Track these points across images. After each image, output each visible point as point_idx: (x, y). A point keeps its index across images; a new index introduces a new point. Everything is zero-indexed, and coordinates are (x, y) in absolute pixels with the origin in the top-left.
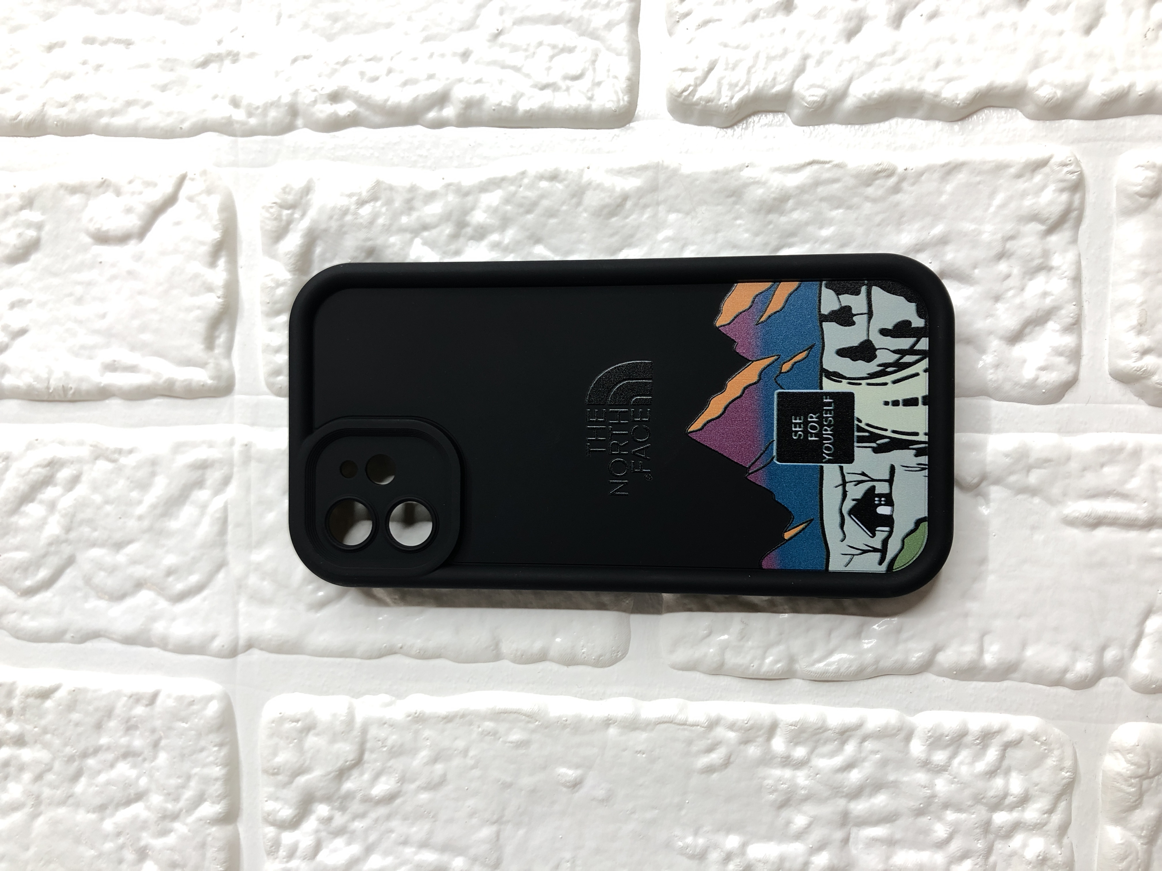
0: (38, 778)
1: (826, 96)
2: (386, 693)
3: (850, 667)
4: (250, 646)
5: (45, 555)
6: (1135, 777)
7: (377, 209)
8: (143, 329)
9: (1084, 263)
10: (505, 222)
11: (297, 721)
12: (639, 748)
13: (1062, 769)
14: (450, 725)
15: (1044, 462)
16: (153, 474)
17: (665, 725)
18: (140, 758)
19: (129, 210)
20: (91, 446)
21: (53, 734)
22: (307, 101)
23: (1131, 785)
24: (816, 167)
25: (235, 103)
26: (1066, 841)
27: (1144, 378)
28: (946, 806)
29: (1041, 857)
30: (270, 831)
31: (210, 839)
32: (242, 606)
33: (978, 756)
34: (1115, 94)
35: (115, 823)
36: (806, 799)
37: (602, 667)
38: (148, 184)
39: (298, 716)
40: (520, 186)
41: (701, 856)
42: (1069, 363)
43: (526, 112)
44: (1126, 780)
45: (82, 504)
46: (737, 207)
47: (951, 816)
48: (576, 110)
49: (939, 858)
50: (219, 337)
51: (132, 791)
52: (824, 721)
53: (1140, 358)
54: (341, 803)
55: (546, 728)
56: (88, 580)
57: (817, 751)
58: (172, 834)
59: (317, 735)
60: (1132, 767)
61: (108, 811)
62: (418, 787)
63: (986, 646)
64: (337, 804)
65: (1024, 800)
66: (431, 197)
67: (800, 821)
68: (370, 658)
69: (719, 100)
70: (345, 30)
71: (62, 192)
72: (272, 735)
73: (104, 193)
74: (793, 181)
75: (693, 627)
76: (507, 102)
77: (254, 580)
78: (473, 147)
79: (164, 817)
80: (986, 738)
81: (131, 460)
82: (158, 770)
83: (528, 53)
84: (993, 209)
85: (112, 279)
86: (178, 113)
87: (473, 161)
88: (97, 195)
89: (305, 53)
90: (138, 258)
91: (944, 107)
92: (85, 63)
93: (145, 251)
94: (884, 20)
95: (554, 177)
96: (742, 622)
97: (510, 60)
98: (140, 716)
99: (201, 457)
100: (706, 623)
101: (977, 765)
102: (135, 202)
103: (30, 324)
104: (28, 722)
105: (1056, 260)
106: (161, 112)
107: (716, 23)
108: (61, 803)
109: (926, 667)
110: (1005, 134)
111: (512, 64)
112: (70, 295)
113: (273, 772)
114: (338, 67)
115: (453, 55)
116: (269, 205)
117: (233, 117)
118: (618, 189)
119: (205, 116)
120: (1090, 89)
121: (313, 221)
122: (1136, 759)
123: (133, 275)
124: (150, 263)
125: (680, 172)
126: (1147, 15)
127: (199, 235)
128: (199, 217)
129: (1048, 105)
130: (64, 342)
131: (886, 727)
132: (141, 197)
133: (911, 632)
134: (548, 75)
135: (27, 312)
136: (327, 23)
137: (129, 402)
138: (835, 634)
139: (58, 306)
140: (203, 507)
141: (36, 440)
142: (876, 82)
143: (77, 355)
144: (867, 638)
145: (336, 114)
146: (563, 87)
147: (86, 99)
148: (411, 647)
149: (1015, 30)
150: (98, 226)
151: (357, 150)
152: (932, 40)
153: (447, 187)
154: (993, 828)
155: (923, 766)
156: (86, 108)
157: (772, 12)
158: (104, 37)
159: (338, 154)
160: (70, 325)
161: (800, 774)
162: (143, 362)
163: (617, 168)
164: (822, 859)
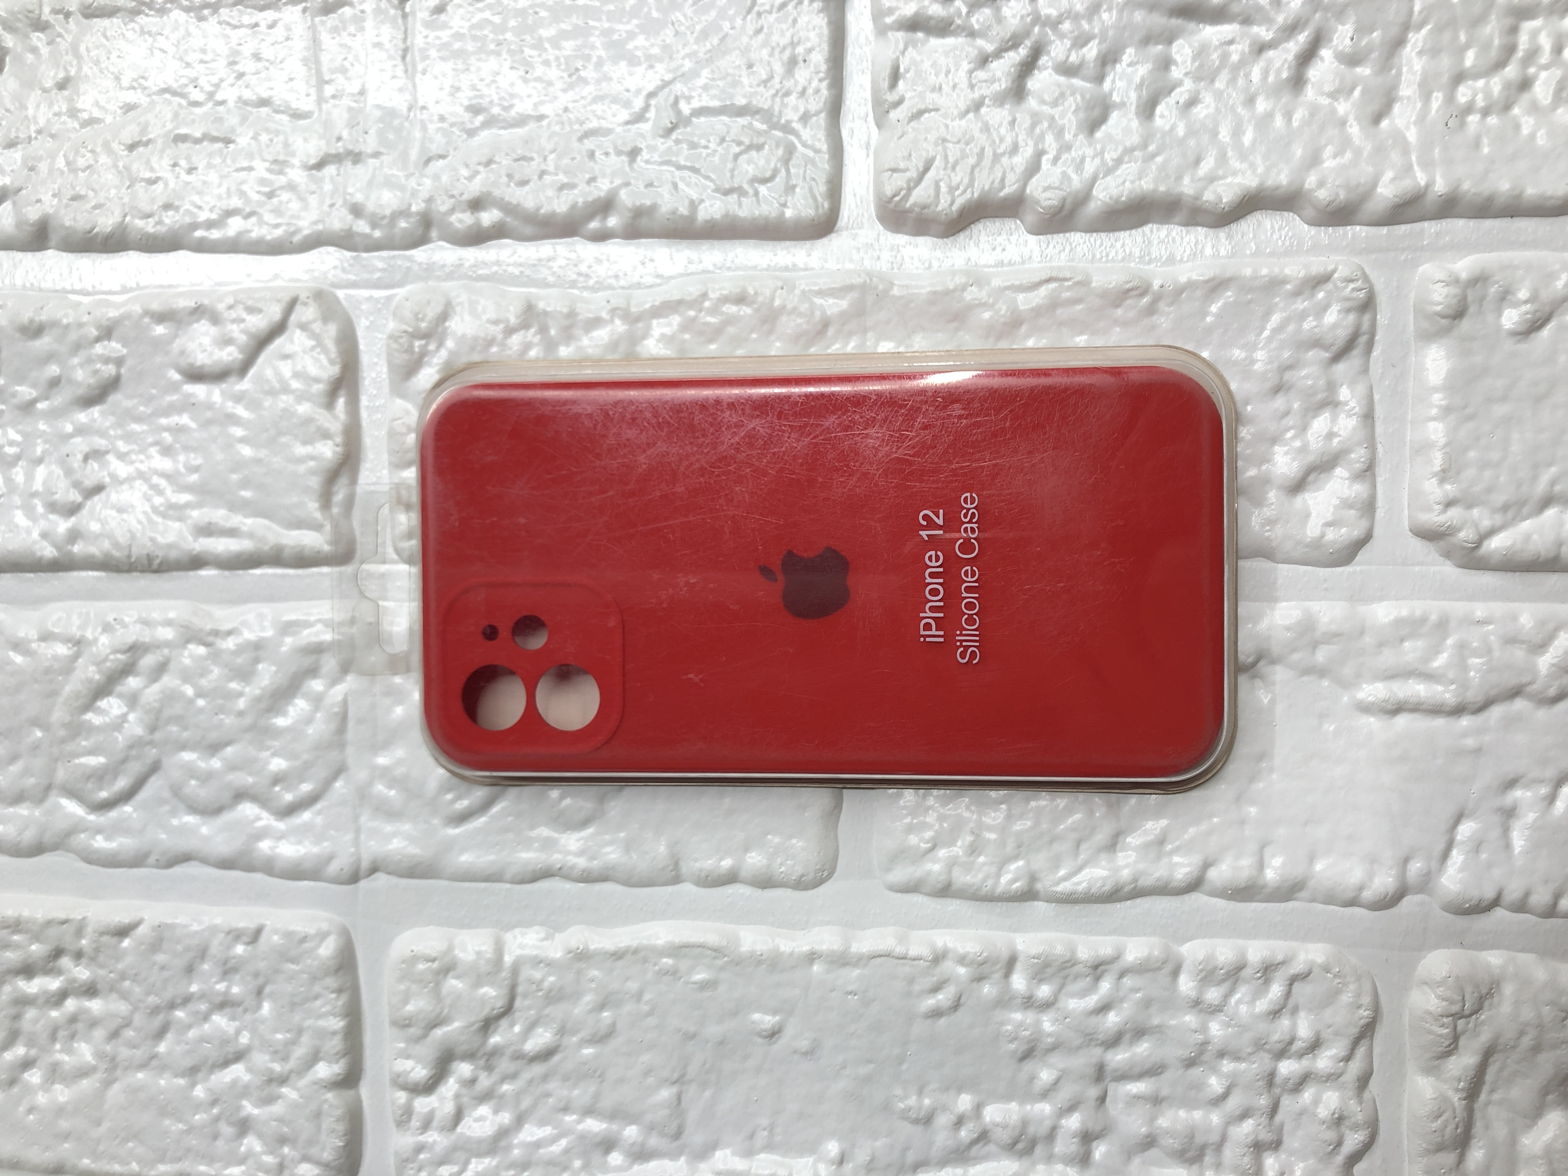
0: (115, 1035)
1: (1064, 200)
2: (542, 924)
3: (1103, 886)
4: (374, 869)
5: (124, 761)
6: (1448, 1016)
7: (529, 339)
8: (245, 484)
9: (1376, 397)
11: (433, 960)
12: (850, 988)
13: (1359, 1007)
14: (620, 963)
15: (1332, 637)
16: (257, 661)
17: (881, 960)
18: (240, 1009)
19: (227, 341)
20: (182, 626)
21: (134, 981)
22: (443, 208)
23: (1442, 1026)
24: (1053, 285)
25: (357, 210)
26: (1367, 1095)
27: (1449, 535)
28: (1222, 1054)
29: (1336, 1116)
30: (402, 1097)
31: (326, 1106)
32: (366, 820)
33: (1258, 994)
34: (1409, 195)
35: (209, 1090)
36: (1053, 1048)
37: (804, 889)
38: (251, 310)
39: (435, 955)
40: (700, 311)
41: (927, 1120)
42: (1361, 517)
43: (707, 222)
44: (1437, 1020)
45: (171, 697)
46: (961, 333)
47: (1227, 1066)
48: (766, 218)
49: (1215, 1118)
50: (337, 492)
51: (230, 1049)
52: (1073, 952)
53: (1444, 511)
54: (488, 1060)
55: (737, 965)
56: (176, 792)
57: (1064, 991)
58: (280, 1101)
59: (457, 977)
60: (1444, 1003)
61: (200, 1075)
62: (582, 1039)
63: (1266, 860)
64: (482, 1062)
65: (1315, 1046)
67: (1046, 1076)
68: (522, 882)
69: (937, 205)
70: (488, 123)
71: (147, 320)
72: (402, 979)
73: (198, 321)
74: (1025, 301)
75: (913, 839)
76: (683, 210)
77: (380, 788)
78: (643, 264)
79: (270, 1081)
80: (1268, 970)
81: (230, 644)
82: (263, 1022)
83: (709, 151)
84: (1266, 333)
85: (207, 424)
86: (288, 224)
87: (643, 281)
88: (190, 324)
89: (441, 152)
90: (238, 398)
91: (1206, 211)
92: (175, 165)
93: (247, 390)
94: (1133, 108)
95: (741, 299)
96: (973, 833)
97: (686, 159)
98: (240, 956)
99: (314, 639)
100: (929, 834)
101: (1258, 1003)
102: (235, 331)
103: (107, 480)
104: (102, 966)
105: (1344, 393)
106: (267, 224)
107: (933, 113)
108: (143, 1066)
109: (1194, 885)
110: (1280, 243)
111: (688, 164)
112: (156, 443)
113: (403, 1024)
114: (481, 168)
115: (619, 153)
116: (397, 334)
117: (355, 228)
118: (818, 314)
119: (320, 227)
120: (1379, 190)
121: (451, 353)
122: (1448, 994)
123: (232, 419)
124: (253, 405)
125: (892, 293)
126: (1450, 98)
127: (313, 370)
128: (313, 348)
129: (1329, 209)
130: (148, 500)
131: (1148, 959)
132: (242, 326)
133: (1177, 843)
134: (732, 177)
135: (104, 465)
136: (467, 116)
137: (227, 573)
138: (1084, 847)
139: (142, 457)
140: (317, 700)
141: (115, 620)
142: (1124, 182)
143: (164, 516)
144: (1122, 850)
145: (478, 224)
146: (751, 192)
147: (177, 209)
148: (572, 867)
149: (1290, 120)
150: (190, 360)
151: (504, 267)
152: (1191, 132)
153: (613, 311)
154: (1278, 1080)
155: (1193, 1007)
156: (177, 218)
157: (1000, 100)
158: (198, 134)
159: (480, 272)
160: (155, 480)
161: (1045, 1018)
162: (245, 524)
163: (816, 288)
164: (1073, 1122)
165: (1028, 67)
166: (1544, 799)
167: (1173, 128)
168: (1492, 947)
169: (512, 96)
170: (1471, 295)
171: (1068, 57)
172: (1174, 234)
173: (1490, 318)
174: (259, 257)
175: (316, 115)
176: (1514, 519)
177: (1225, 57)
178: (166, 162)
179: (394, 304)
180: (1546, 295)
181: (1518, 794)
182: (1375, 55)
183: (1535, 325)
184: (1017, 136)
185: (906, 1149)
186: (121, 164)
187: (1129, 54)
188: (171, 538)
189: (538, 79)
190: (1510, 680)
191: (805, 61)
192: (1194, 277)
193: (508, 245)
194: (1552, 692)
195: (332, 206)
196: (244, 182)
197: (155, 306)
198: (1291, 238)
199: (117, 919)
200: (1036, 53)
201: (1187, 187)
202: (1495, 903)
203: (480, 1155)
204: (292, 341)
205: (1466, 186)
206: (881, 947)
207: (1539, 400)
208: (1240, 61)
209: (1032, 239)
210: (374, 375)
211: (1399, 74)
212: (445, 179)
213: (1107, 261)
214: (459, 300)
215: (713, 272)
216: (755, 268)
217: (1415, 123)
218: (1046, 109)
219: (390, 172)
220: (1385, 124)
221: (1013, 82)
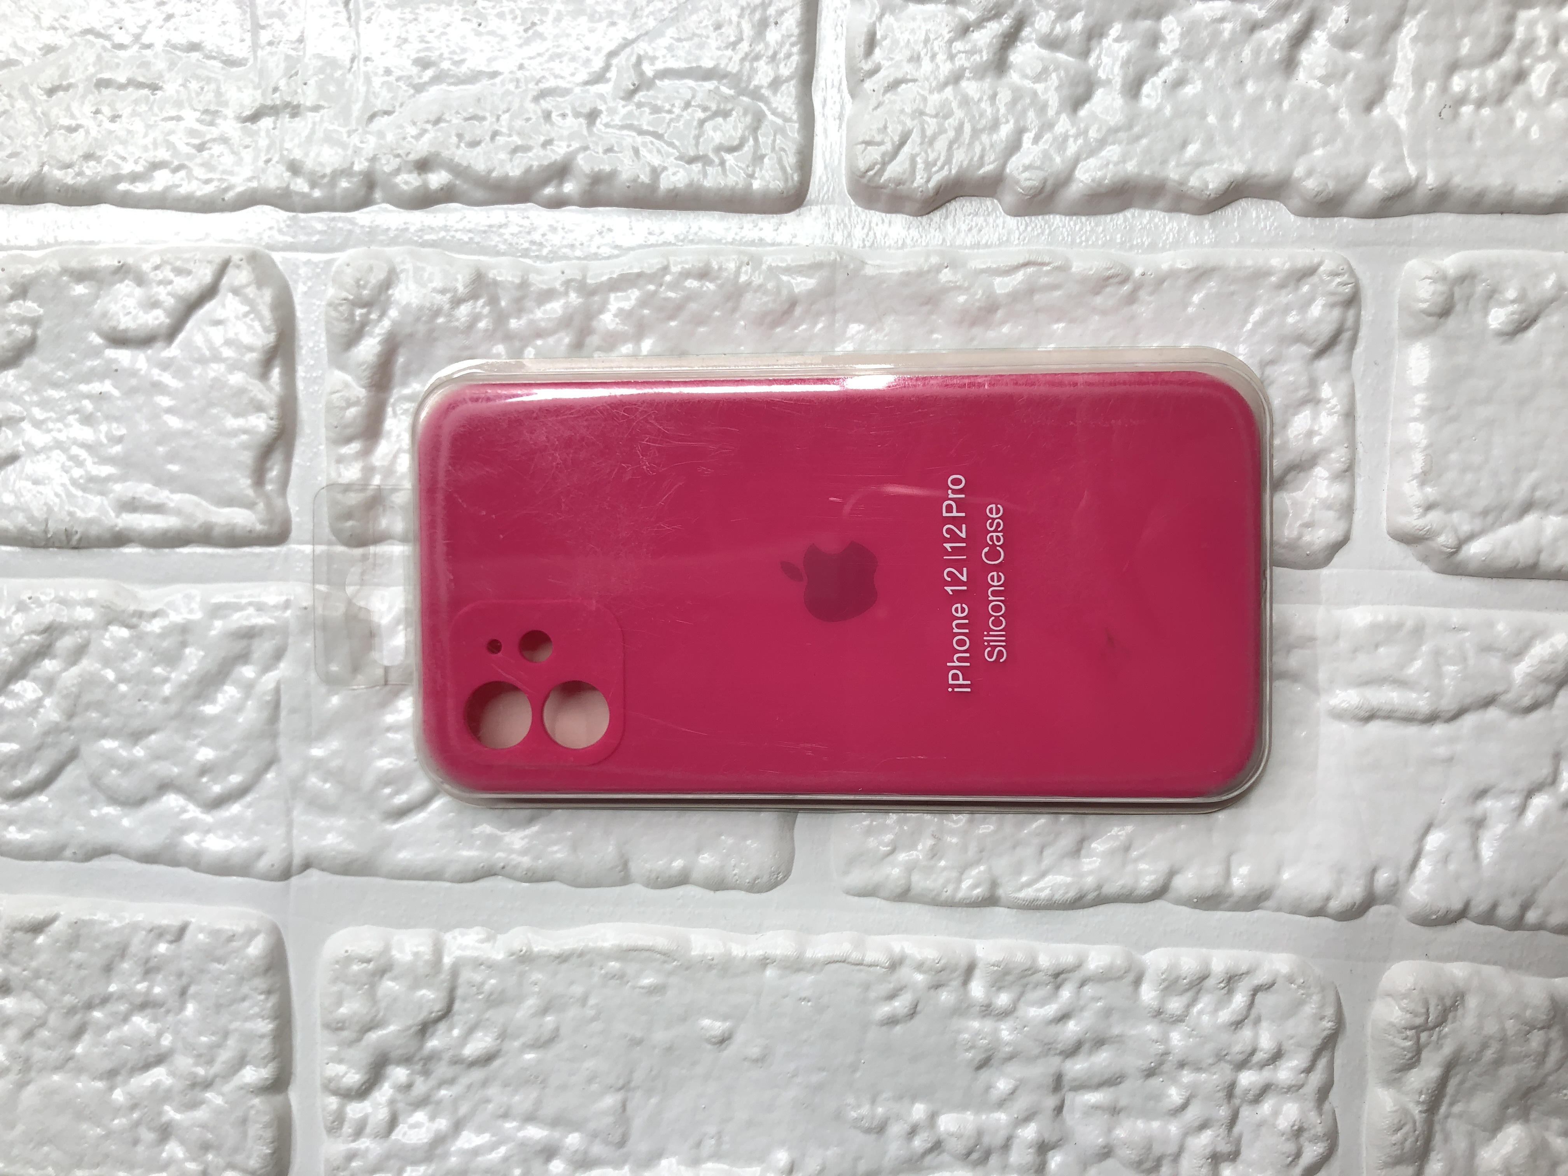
0: (29, 1034)
1: (1045, 181)
2: (483, 925)
3: (1066, 893)
4: (306, 866)
5: (39, 748)
6: (1411, 1029)
7: (478, 310)
8: (172, 457)
9: (1358, 396)
10: (640, 331)
11: (369, 961)
12: (804, 994)
13: (1322, 1018)
14: (565, 966)
16: (184, 644)
17: (837, 965)
18: (163, 1010)
19: (155, 304)
20: (103, 607)
21: (49, 979)
22: (387, 169)
23: (1405, 1039)
24: (1030, 270)
25: (295, 168)
26: (1326, 1107)
27: (1427, 539)
28: (1182, 1065)
29: (1296, 1127)
30: (333, 1102)
31: (253, 1112)
32: (299, 814)
33: (1221, 1004)
34: (1399, 188)
35: (129, 1094)
36: (1011, 1057)
37: (759, 892)
38: (179, 271)
39: (370, 956)
40: (661, 285)
41: (880, 1129)
42: (1339, 518)
43: (670, 191)
44: (1400, 1032)
45: (90, 681)
46: (934, 317)
47: (1187, 1077)
48: (733, 189)
49: (1174, 1128)
50: (271, 469)
51: (152, 1052)
52: (1034, 960)
53: (1424, 515)
54: (425, 1064)
55: (687, 969)
56: (96, 781)
57: (1023, 999)
58: (204, 1106)
59: (394, 979)
60: (1408, 1016)
61: (119, 1078)
62: (524, 1044)
63: (1233, 870)
64: (418, 1067)
65: (1277, 1056)
66: (548, 295)
67: (1003, 1085)
68: (462, 881)
69: (913, 182)
70: (436, 79)
71: (65, 278)
72: (335, 980)
73: (121, 281)
74: (1003, 286)
75: (872, 842)
76: (645, 178)
77: (313, 781)
78: (601, 233)
79: (193, 1085)
80: (1231, 980)
81: (155, 626)
82: (186, 1024)
83: (673, 116)
84: (1249, 326)
85: (130, 392)
86: (219, 180)
87: (600, 251)
88: (112, 284)
89: (386, 108)
90: (165, 365)
91: (1191, 198)
92: (97, 112)
93: (174, 357)
94: (1118, 86)
95: (704, 274)
96: (934, 836)
97: (649, 124)
98: (163, 955)
99: (246, 623)
100: (888, 837)
101: (1221, 1013)
102: (162, 293)
103: (22, 449)
104: (14, 963)
105: (1326, 391)
106: (197, 179)
107: (910, 84)
108: (58, 1068)
109: (1159, 893)
110: (1265, 233)
111: (651, 129)
112: (76, 411)
113: (336, 1027)
114: (429, 127)
115: (577, 115)
116: (337, 302)
117: (292, 187)
118: (785, 292)
119: (255, 184)
120: (1370, 180)
121: (395, 323)
122: (1412, 1006)
123: (158, 387)
124: (182, 373)
125: (863, 272)
126: (1444, 88)
127: (247, 339)
128: (246, 315)
129: (1318, 199)
130: (67, 472)
131: (1110, 968)
132: (169, 288)
133: (1142, 851)
134: (697, 144)
135: (19, 433)
136: (415, 70)
137: (152, 551)
138: (1047, 852)
139: (60, 425)
140: (248, 687)
141: (30, 598)
142: (1107, 164)
143: (84, 489)
144: (1087, 856)
145: (425, 185)
146: (717, 161)
147: (98, 159)
148: (516, 867)
149: (1280, 104)
150: (113, 323)
151: (452, 233)
152: (1178, 114)
153: (567, 283)
154: (1238, 1091)
155: (1155, 1017)
156: (99, 169)
157: (980, 73)
158: (122, 80)
159: (426, 237)
160: (75, 450)
161: (1003, 1027)
162: (172, 500)
163: (784, 265)
164: (1029, 1132)
165: (1010, 38)
166: (1514, 810)
167: (1159, 109)
168: (1458, 958)
169: (464, 50)
170: (1458, 292)
171: (1052, 29)
172: (1157, 220)
173: (1477, 317)
174: (188, 214)
175: (251, 62)
176: (1493, 524)
177: (1216, 35)
178: (88, 109)
179: (334, 269)
180: (1534, 295)
181: (1488, 804)
182: (1369, 39)
183: (1522, 326)
184: (998, 110)
185: (857, 1159)
186: (39, 110)
187: (1116, 30)
188: (91, 514)
189: (492, 33)
190: (1484, 689)
191: (776, 23)
192: (1179, 265)
193: (456, 210)
194: (1526, 701)
195: (268, 161)
196: (171, 132)
197: (74, 264)
198: (1276, 228)
199: (31, 915)
200: (1019, 24)
201: (1173, 173)
202: (1463, 914)
203: (415, 1163)
204: (224, 306)
205: (1457, 180)
206: (837, 953)
207: (1523, 402)
208: (1230, 40)
209: (1012, 221)
210: (311, 344)
211: (1393, 60)
212: (390, 137)
213: (1086, 247)
214: (403, 267)
215: (674, 244)
216: (719, 241)
217: (1407, 113)
218: (1028, 84)
219: (331, 127)
220: (1377, 112)
221: (995, 54)
